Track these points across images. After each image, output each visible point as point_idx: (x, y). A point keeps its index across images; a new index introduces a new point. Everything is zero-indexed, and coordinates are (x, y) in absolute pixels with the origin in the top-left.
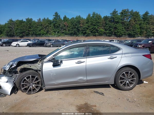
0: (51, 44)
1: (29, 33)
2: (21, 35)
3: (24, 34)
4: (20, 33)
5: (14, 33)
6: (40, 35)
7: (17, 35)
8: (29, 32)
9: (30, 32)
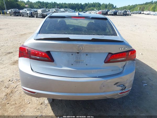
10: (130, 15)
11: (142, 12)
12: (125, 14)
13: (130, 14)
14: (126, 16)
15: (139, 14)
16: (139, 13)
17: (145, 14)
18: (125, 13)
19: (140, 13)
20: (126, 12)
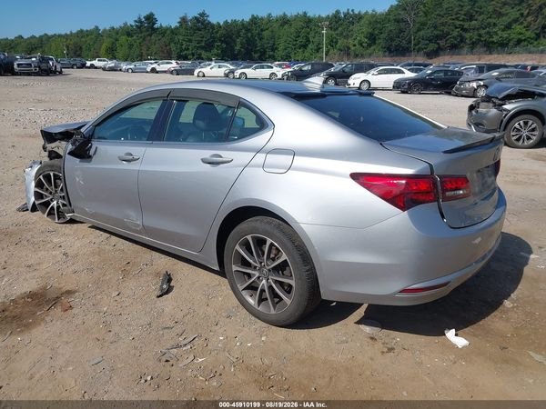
0: (479, 86)
1: (462, 40)
2: (432, 46)
3: (442, 43)
4: (430, 41)
5: (410, 42)
6: (503, 46)
7: (417, 47)
8: (461, 36)
9: (467, 35)
10: (61, 73)
11: (88, 63)
12: (45, 71)
13: (59, 69)
14: (48, 75)
15: (78, 68)
16: (79, 65)
17: (104, 69)
18: (44, 66)
19: (83, 66)
20: (47, 61)
